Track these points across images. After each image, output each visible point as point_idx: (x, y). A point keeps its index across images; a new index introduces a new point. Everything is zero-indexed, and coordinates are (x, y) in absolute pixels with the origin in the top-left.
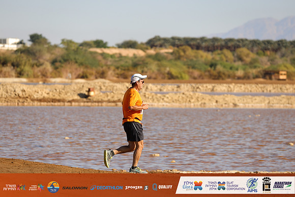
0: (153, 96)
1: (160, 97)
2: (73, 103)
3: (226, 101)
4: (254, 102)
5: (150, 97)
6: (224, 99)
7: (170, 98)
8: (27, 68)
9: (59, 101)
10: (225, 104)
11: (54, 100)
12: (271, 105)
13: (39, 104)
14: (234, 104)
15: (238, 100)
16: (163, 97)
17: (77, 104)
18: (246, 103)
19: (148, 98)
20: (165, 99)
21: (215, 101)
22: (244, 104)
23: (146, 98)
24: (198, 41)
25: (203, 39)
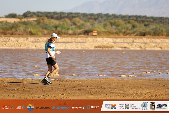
1: (4, 44)
6: (40, 45)
7: (9, 44)
20: (7, 45)
21: (35, 46)
24: (52, 14)
25: (54, 13)
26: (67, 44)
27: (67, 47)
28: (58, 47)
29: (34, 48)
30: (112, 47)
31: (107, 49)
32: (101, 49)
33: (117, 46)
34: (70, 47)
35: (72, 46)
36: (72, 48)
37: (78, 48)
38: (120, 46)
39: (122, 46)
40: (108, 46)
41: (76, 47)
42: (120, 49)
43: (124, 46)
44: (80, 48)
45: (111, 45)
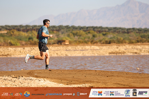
0: (25, 52)
1: (28, 52)
3: (62, 53)
4: (76, 53)
5: (23, 53)
6: (60, 53)
7: (33, 53)
10: (62, 55)
12: (84, 54)
14: (66, 55)
15: (68, 53)
16: (30, 52)
18: (72, 54)
19: (22, 53)
20: (31, 53)
21: (56, 54)
22: (71, 54)
23: (21, 53)
24: (19, 27)
25: (21, 26)
26: (84, 51)
27: (85, 54)
28: (77, 54)
29: (56, 55)
30: (124, 53)
31: (120, 54)
32: (115, 55)
33: (128, 52)
34: (88, 54)
35: (89, 53)
36: (90, 55)
37: (94, 54)
38: (131, 52)
39: (133, 52)
40: (120, 52)
41: (93, 54)
42: (132, 54)
43: (134, 52)
44: (96, 55)
45: (123, 51)
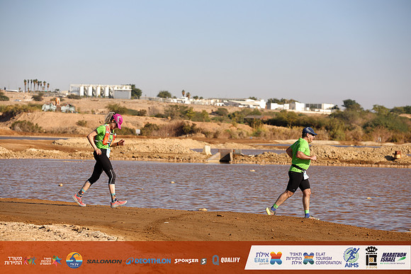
2: (380, 165)
8: (340, 132)
9: (367, 163)
11: (362, 162)
13: (347, 165)
17: (384, 166)
